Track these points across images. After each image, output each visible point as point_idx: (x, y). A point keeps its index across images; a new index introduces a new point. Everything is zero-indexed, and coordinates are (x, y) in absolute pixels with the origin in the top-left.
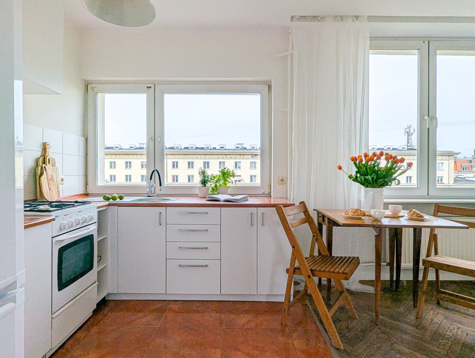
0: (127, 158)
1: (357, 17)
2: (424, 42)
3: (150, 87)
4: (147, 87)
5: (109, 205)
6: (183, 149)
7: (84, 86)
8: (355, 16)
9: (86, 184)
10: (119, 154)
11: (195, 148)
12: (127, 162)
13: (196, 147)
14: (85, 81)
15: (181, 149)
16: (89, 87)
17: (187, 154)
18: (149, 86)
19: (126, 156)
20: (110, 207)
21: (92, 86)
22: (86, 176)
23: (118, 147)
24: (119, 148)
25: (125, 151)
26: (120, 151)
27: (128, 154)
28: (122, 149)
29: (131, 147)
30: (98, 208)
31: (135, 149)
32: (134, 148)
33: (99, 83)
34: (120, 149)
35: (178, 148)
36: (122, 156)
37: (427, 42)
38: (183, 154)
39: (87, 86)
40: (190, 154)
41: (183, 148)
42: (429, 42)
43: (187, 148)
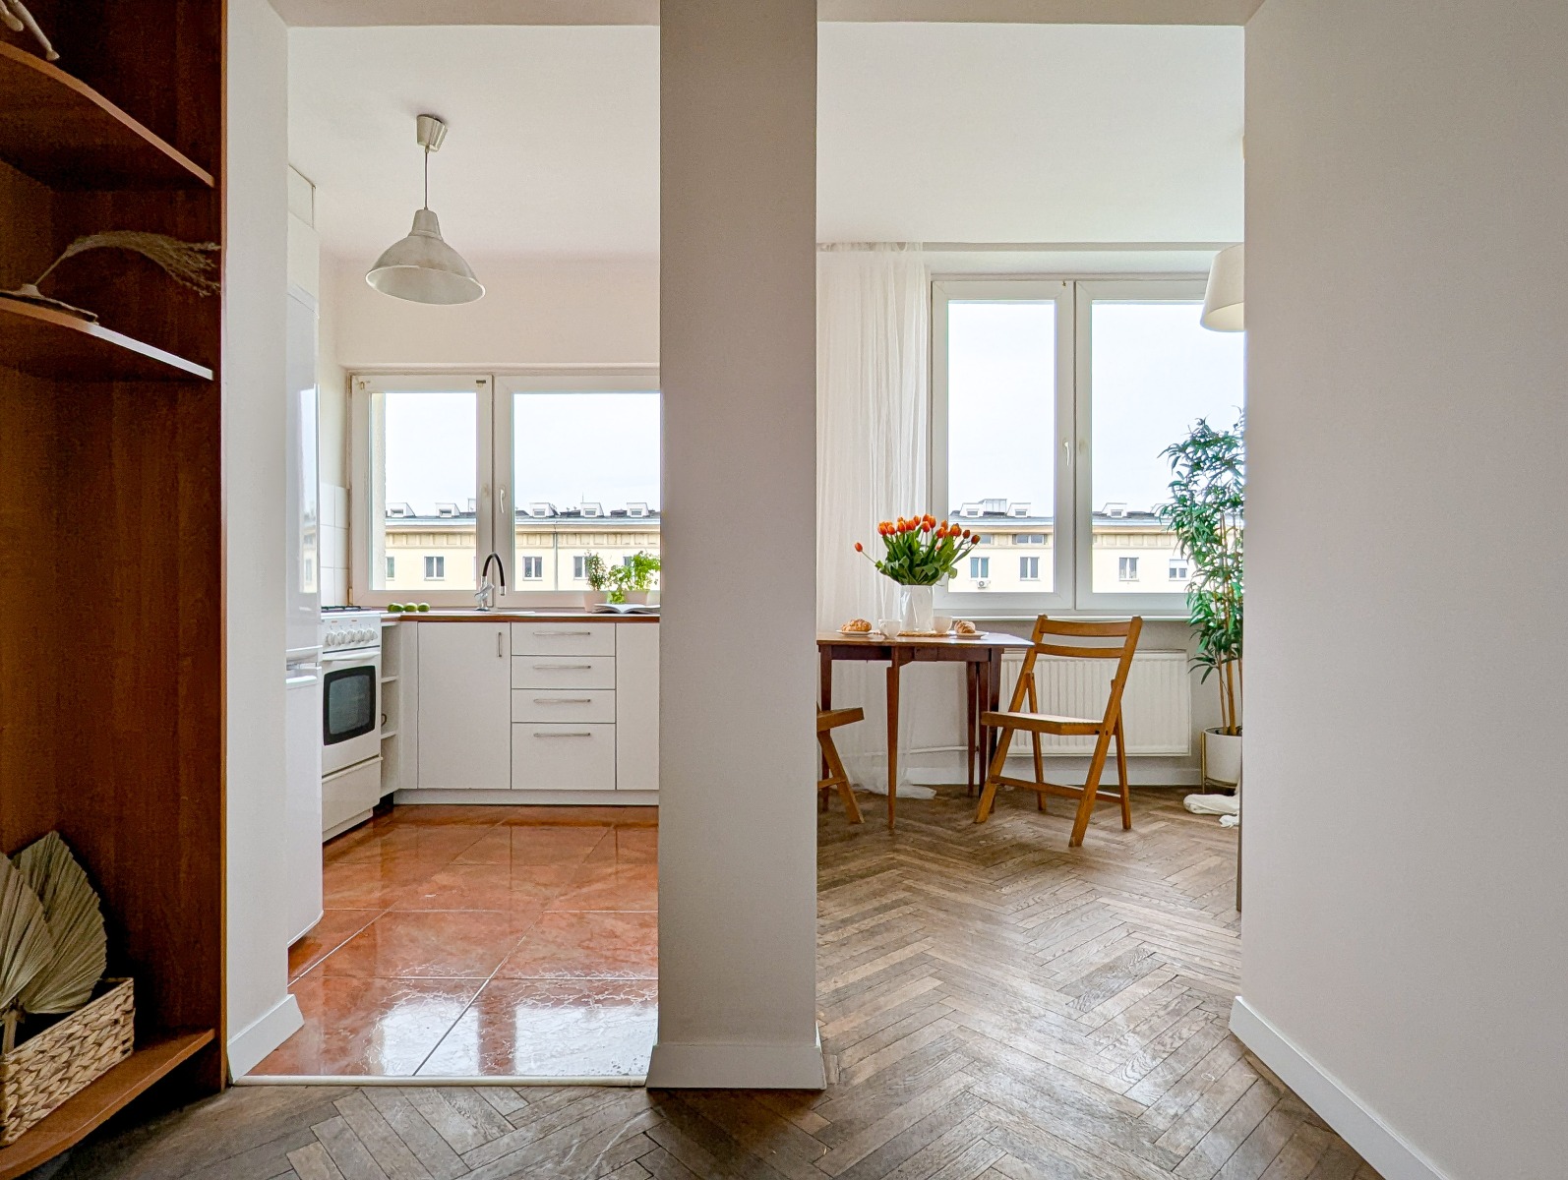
0: (431, 545)
1: (901, 245)
2: (1064, 284)
3: (484, 382)
4: (478, 382)
5: (403, 619)
6: (607, 517)
7: (343, 381)
8: (898, 243)
9: (349, 587)
10: (406, 534)
11: (644, 513)
12: (429, 560)
13: (650, 512)
14: (347, 369)
15: (602, 517)
16: (354, 381)
17: (621, 534)
18: (481, 378)
19: (428, 541)
20: (404, 623)
21: (361, 379)
22: (348, 568)
23: (401, 512)
24: (405, 514)
25: (424, 523)
26: (407, 523)
27: (433, 534)
28: (414, 517)
29: (443, 512)
30: (383, 620)
31: (456, 517)
32: (453, 514)
33: (376, 374)
34: (407, 517)
35: (593, 513)
36: (415, 541)
37: (1070, 284)
38: (608, 533)
39: (350, 381)
40: (630, 534)
41: (607, 513)
42: (1075, 284)
43: (621, 514)
